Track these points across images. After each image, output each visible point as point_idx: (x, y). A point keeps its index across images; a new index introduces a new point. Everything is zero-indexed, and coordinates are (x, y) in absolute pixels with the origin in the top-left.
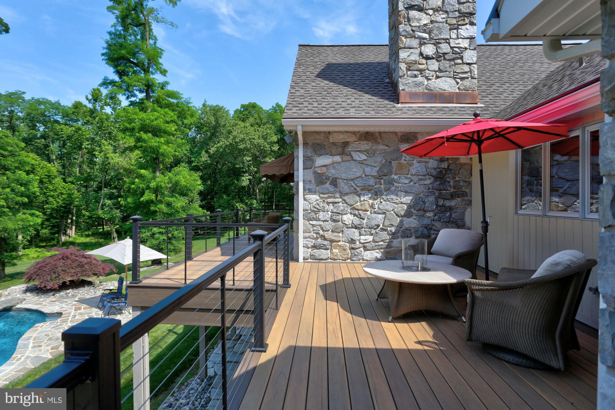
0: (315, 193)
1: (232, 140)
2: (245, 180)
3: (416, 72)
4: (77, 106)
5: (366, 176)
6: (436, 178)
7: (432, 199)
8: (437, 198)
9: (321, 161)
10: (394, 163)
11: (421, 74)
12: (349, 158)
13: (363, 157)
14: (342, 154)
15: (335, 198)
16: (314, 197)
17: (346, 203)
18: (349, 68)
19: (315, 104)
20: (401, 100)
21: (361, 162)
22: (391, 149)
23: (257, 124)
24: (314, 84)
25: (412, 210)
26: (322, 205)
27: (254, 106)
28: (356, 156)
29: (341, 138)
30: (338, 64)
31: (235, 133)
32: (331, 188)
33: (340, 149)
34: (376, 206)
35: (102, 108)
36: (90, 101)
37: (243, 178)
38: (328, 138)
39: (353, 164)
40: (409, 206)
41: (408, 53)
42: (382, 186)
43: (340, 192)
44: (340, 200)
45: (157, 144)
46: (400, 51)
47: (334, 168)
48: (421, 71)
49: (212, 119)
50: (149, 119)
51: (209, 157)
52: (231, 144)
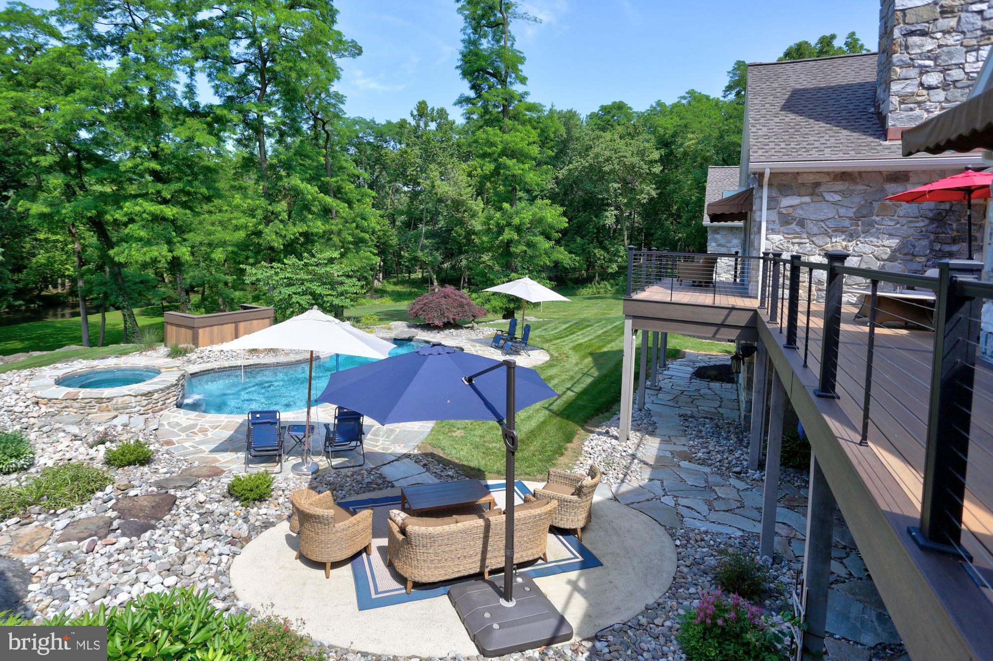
0: (778, 233)
1: (594, 158)
2: (609, 217)
3: (912, 106)
4: (403, 124)
5: (840, 217)
6: (932, 220)
7: (925, 242)
8: (931, 242)
9: (787, 202)
10: (876, 205)
11: (919, 106)
12: (820, 198)
13: (837, 197)
14: (812, 194)
15: (801, 238)
16: (777, 238)
17: (814, 244)
18: (819, 95)
19: (783, 145)
20: (890, 136)
21: (834, 203)
22: (873, 189)
23: (629, 134)
24: (777, 120)
25: (897, 254)
26: (786, 245)
27: (620, 107)
28: (828, 197)
29: (811, 179)
30: (804, 90)
31: (597, 150)
32: (798, 229)
33: (810, 190)
34: (851, 249)
35: (426, 125)
36: (414, 119)
37: (607, 214)
38: (795, 178)
39: (824, 204)
40: (894, 251)
41: (903, 85)
42: (859, 228)
43: (807, 233)
44: (807, 241)
45: (520, 172)
46: (892, 84)
47: (802, 209)
48: (919, 103)
49: (563, 131)
50: (514, 141)
51: (557, 183)
52: (591, 165)
